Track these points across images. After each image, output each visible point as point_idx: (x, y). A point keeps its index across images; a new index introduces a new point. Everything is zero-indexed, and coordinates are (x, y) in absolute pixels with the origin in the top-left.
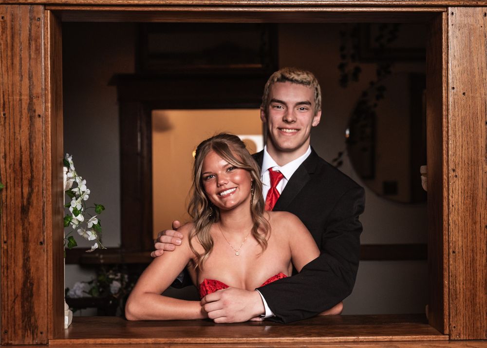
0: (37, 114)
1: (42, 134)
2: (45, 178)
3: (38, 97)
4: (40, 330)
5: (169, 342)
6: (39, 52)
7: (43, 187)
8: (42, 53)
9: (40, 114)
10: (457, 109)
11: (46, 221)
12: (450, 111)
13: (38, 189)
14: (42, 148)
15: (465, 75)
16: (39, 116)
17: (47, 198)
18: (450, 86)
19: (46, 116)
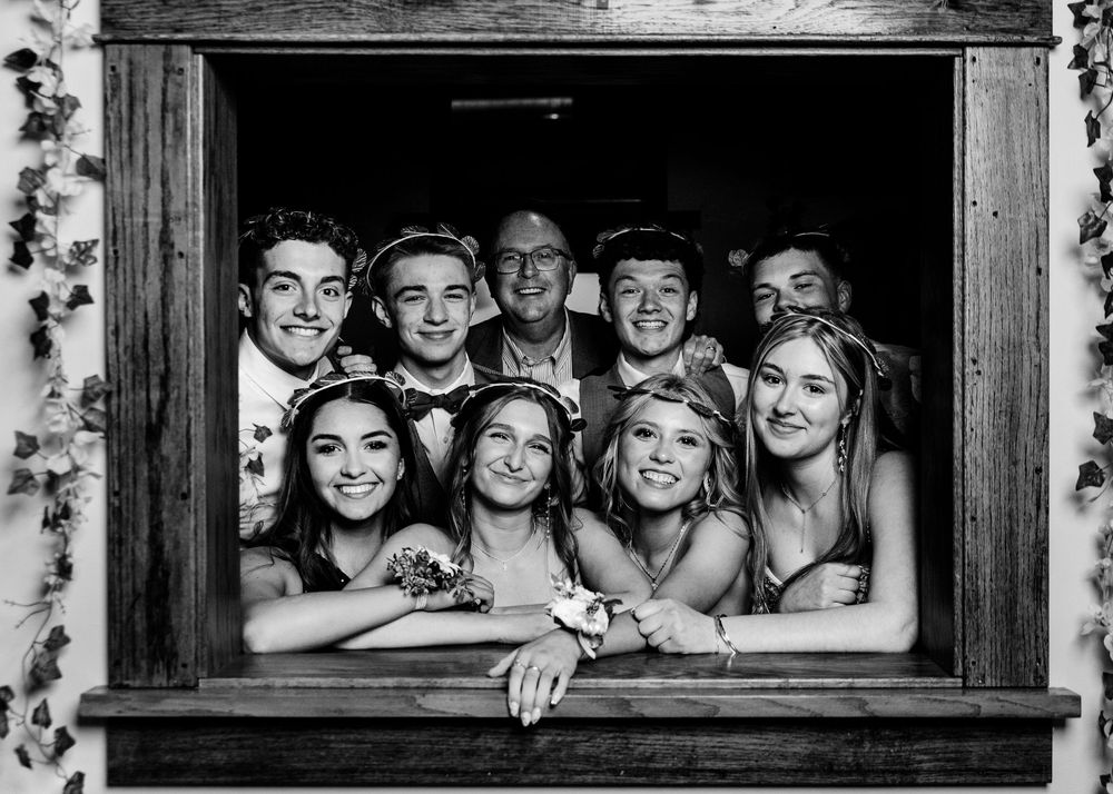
0: (176, 251)
1: (187, 291)
2: (191, 372)
3: (180, 219)
4: (181, 660)
5: (425, 685)
6: (181, 134)
7: (188, 391)
8: (186, 136)
9: (182, 250)
10: (981, 244)
11: (193, 454)
12: (969, 248)
13: (179, 394)
14: (187, 317)
15: (999, 177)
16: (181, 255)
17: (195, 410)
18: (969, 199)
19: (196, 256)
